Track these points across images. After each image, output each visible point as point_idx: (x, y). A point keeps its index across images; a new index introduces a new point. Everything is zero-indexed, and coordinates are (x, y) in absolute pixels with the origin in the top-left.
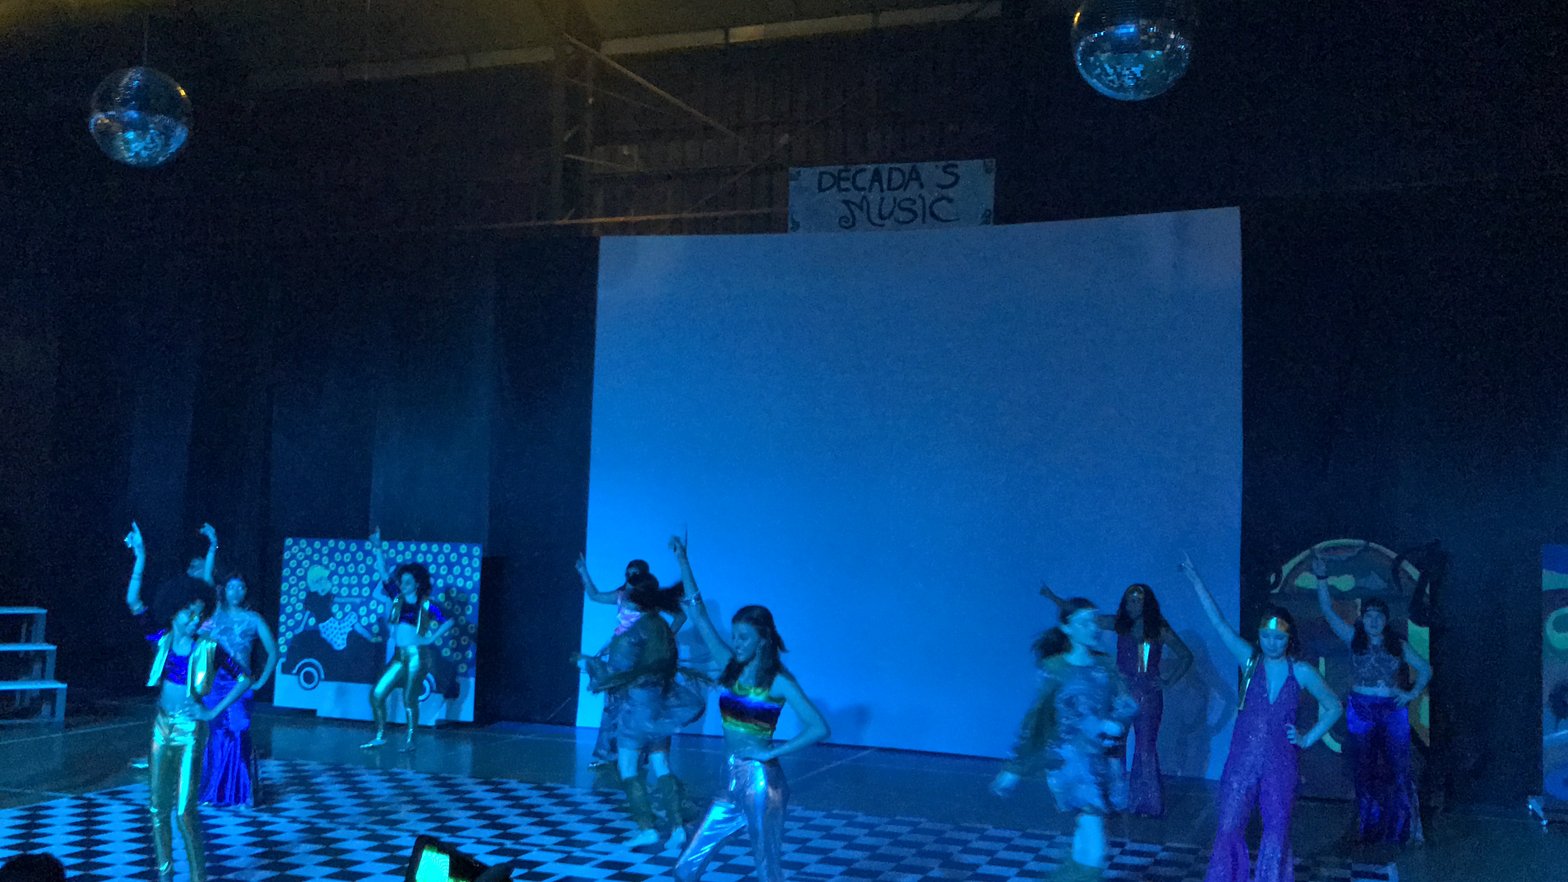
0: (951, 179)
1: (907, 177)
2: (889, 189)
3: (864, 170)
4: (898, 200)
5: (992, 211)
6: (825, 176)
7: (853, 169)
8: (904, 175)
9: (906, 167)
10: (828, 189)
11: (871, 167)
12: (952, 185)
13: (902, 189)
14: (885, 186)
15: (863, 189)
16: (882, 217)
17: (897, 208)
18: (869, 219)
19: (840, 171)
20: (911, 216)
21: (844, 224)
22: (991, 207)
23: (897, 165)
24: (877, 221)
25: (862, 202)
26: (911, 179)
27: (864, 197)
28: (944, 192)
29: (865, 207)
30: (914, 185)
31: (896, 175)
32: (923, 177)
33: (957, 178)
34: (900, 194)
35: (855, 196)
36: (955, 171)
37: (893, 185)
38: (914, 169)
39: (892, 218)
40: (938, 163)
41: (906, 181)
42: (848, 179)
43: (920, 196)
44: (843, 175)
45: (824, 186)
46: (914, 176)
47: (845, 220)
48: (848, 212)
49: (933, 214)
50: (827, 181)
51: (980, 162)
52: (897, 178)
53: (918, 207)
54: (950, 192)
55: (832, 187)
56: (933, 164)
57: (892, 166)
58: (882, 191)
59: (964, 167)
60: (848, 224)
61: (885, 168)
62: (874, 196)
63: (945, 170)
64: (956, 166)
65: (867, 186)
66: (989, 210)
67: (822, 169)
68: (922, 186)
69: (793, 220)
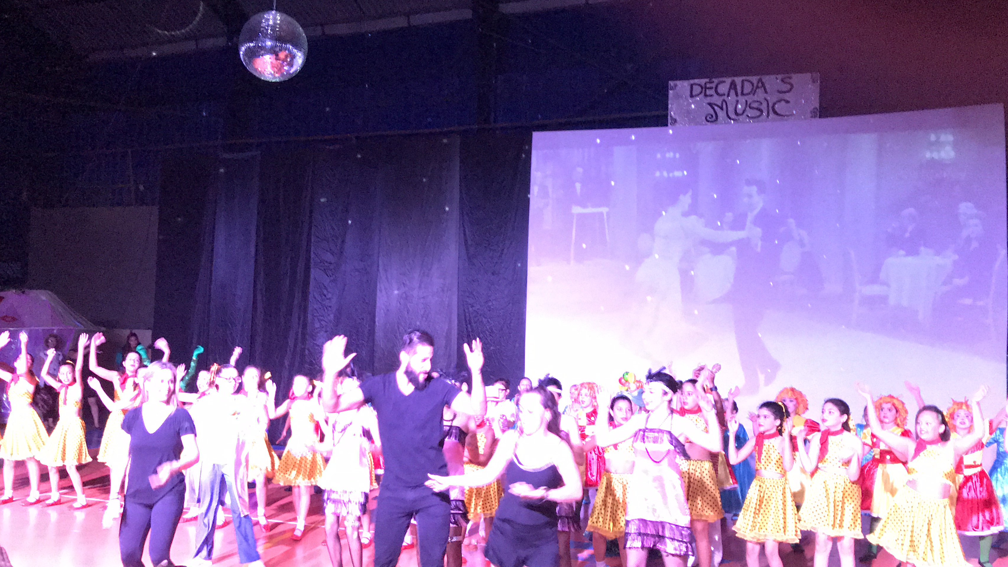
0: (786, 87)
1: (755, 85)
2: (742, 94)
3: (724, 82)
4: (748, 103)
5: (818, 108)
6: (694, 86)
7: (716, 81)
8: (753, 85)
9: (755, 79)
10: (697, 95)
11: (728, 80)
12: (788, 91)
13: (752, 95)
14: (739, 92)
15: (724, 95)
16: (736, 114)
17: (748, 108)
18: (728, 116)
19: (705, 84)
20: (758, 113)
21: (708, 118)
22: (817, 106)
23: (748, 78)
24: (733, 116)
25: (722, 103)
26: (757, 87)
27: (724, 100)
28: (781, 95)
29: (724, 107)
30: (760, 91)
31: (746, 84)
32: (767, 86)
33: (792, 86)
34: (750, 99)
35: (717, 100)
36: (791, 81)
37: (745, 91)
38: (760, 80)
39: (745, 114)
40: (778, 76)
41: (755, 88)
42: (711, 88)
43: (766, 99)
44: (708, 86)
45: (694, 94)
46: (760, 85)
47: (711, 117)
48: (712, 112)
49: (775, 113)
50: (697, 89)
51: (809, 75)
52: (748, 88)
53: (764, 107)
54: (787, 96)
55: (701, 93)
56: (773, 77)
57: (744, 78)
58: (737, 95)
59: (796, 78)
60: (713, 119)
61: (738, 80)
62: (731, 99)
63: (782, 81)
64: (790, 78)
65: (726, 94)
66: (816, 108)
67: (692, 82)
68: (766, 92)
69: (671, 117)
